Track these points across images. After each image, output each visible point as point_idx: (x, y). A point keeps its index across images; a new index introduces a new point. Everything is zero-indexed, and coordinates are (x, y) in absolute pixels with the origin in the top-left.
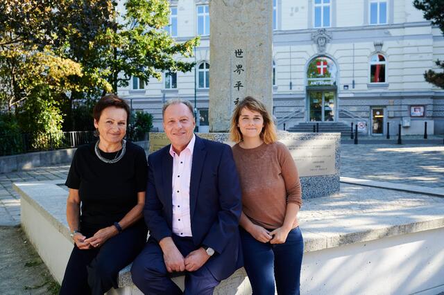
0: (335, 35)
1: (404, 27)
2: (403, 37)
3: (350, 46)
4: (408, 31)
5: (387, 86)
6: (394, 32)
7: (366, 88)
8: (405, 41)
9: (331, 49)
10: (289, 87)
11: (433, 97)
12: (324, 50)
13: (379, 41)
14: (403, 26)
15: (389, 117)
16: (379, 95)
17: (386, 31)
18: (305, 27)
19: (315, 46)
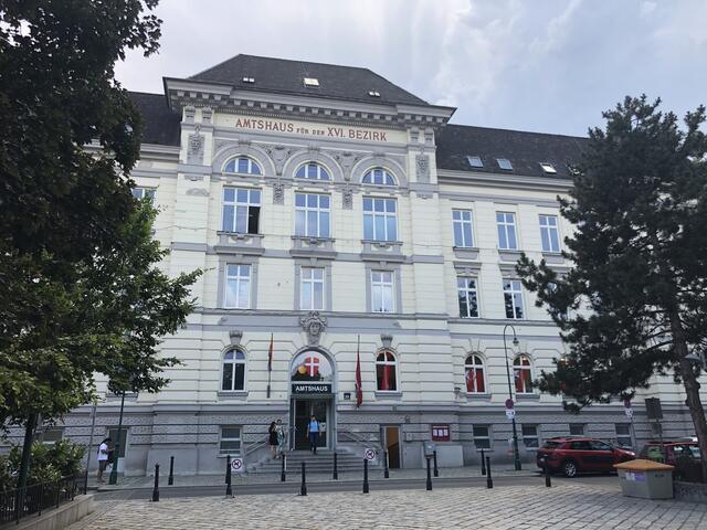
0: (331, 322)
1: (416, 319)
2: (417, 331)
3: (354, 337)
4: (422, 324)
5: (400, 395)
6: (404, 324)
7: (374, 398)
8: (419, 336)
9: (326, 340)
10: (266, 394)
11: (458, 413)
12: (317, 341)
13: (387, 334)
14: (415, 317)
15: (406, 441)
16: (391, 409)
17: (395, 321)
18: (291, 308)
19: (304, 334)
